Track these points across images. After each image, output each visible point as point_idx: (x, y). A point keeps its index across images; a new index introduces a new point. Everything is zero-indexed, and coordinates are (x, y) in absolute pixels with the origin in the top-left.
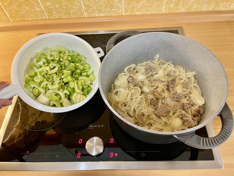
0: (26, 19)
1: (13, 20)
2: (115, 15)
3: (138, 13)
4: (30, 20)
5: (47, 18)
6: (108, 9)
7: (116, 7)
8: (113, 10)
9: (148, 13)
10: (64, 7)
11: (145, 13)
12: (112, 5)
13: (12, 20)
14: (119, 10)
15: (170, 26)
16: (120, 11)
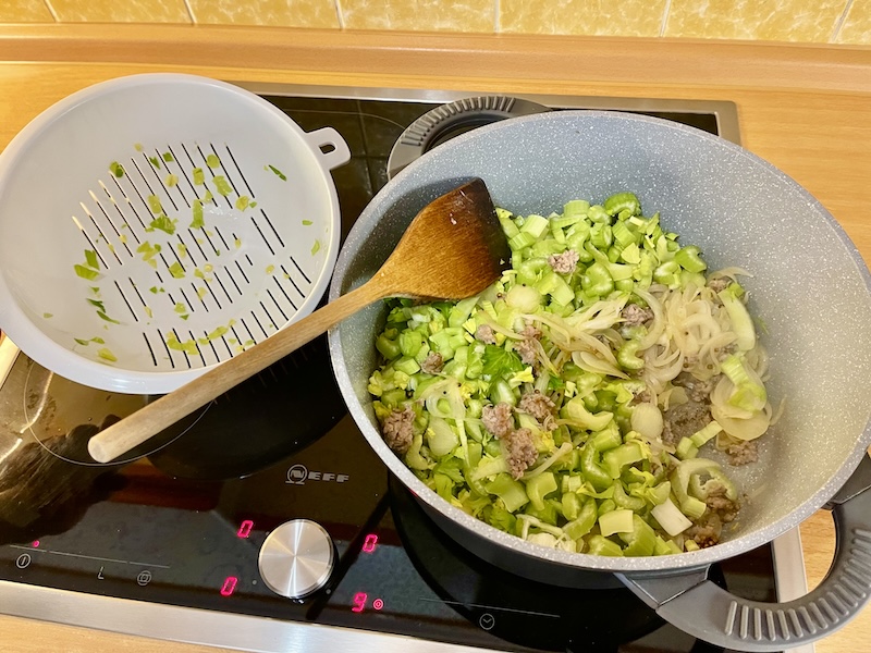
0: (115, 18)
1: (65, 18)
2: (464, 31)
3: (556, 30)
6: (435, 2)
11: (586, 30)
13: (60, 17)
14: (481, 10)
15: (684, 96)
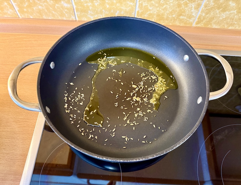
0: (45, 17)
1: (23, 17)
2: (181, 25)
3: (215, 26)
4: (50, 18)
5: (77, 19)
6: (174, 16)
7: (188, 15)
8: (181, 17)
9: (230, 28)
10: (108, 6)
11: (226, 27)
12: (183, 10)
13: (21, 16)
14: (190, 19)
16: (191, 21)
